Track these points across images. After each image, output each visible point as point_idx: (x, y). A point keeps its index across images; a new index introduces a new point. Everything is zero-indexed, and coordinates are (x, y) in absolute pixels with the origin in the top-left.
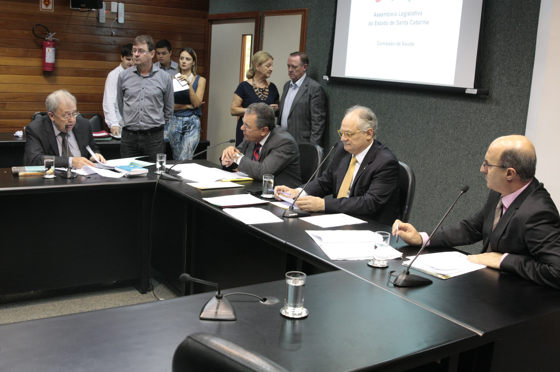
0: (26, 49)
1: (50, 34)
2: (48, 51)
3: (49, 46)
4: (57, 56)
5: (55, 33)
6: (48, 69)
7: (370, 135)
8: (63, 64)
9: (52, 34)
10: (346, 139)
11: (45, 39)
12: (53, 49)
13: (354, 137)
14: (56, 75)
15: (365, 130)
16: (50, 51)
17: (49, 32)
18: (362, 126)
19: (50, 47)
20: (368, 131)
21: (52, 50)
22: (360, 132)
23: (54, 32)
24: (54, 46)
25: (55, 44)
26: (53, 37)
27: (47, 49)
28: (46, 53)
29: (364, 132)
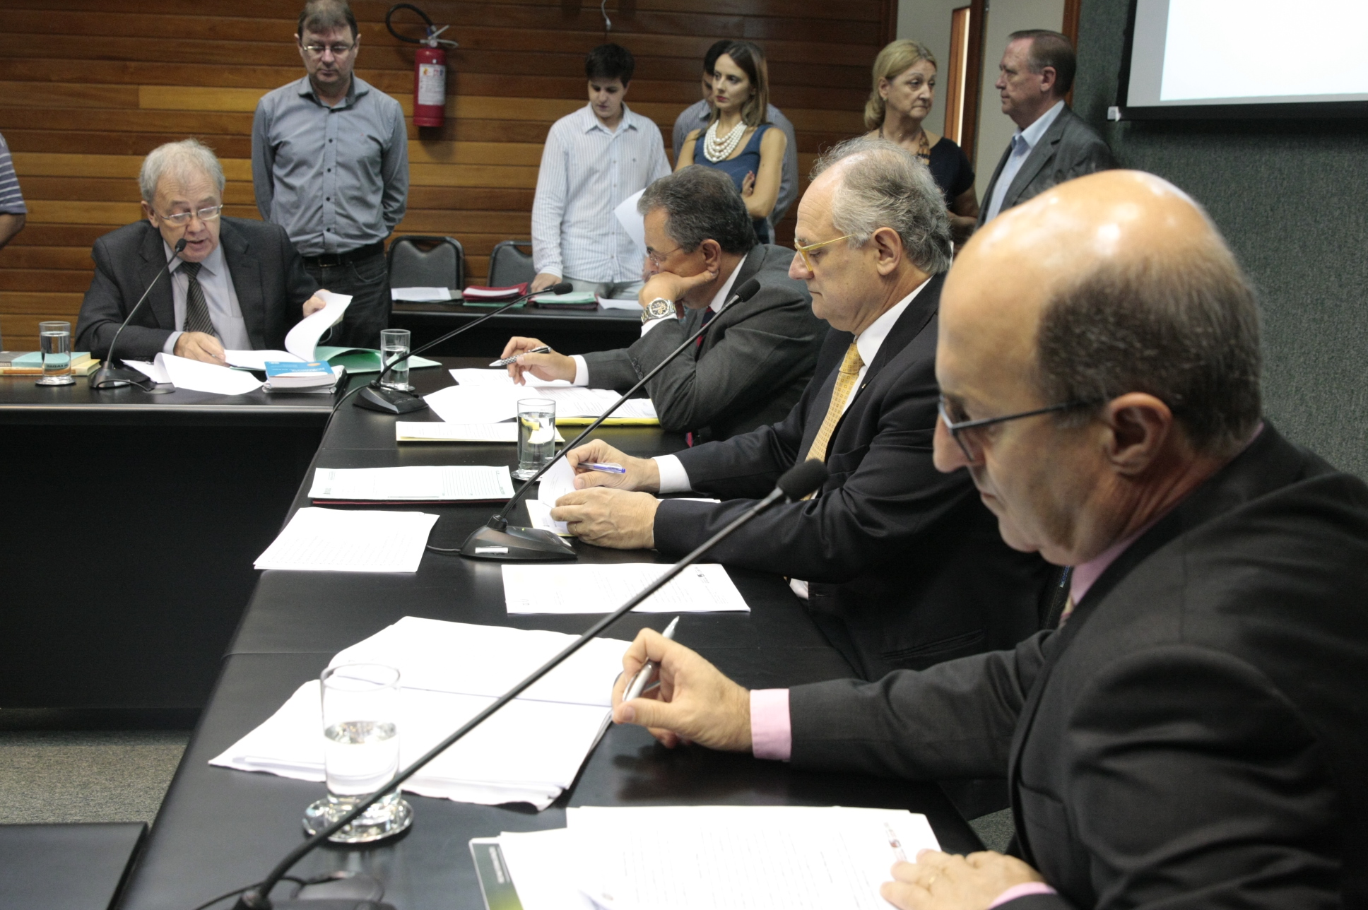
0: (377, 72)
1: (434, 28)
2: (425, 72)
3: (428, 61)
4: (450, 87)
5: (446, 27)
6: (426, 122)
7: (891, 255)
8: (469, 108)
9: (438, 29)
10: (803, 271)
11: (418, 42)
12: (438, 68)
13: (827, 261)
14: (452, 138)
15: (863, 236)
16: (428, 74)
17: (431, 24)
18: (851, 221)
19: (432, 63)
20: (878, 238)
21: (435, 71)
22: (846, 241)
23: (445, 25)
24: (443, 61)
25: (444, 56)
26: (439, 37)
27: (422, 68)
28: (420, 80)
29: (865, 245)
